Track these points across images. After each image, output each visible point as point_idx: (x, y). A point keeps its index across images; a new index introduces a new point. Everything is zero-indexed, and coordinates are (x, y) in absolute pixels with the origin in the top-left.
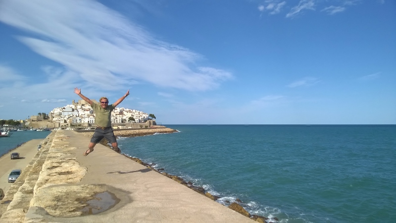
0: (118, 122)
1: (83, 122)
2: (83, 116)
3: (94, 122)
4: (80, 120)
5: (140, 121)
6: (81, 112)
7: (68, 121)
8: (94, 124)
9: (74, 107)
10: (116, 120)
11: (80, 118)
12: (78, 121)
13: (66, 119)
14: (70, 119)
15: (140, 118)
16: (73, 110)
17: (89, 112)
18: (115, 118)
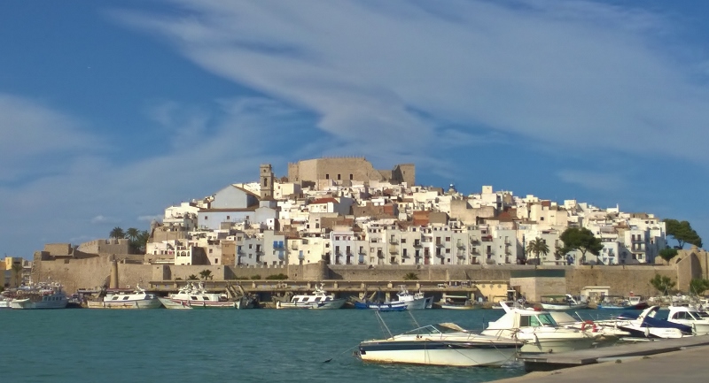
0: (499, 259)
1: (293, 259)
2: (300, 228)
3: (355, 260)
4: (278, 247)
5: (623, 253)
6: (290, 212)
7: (215, 254)
8: (354, 271)
9: (255, 188)
10: (482, 248)
11: (281, 238)
12: (270, 257)
13: (203, 243)
14: (227, 245)
15: (627, 238)
16: (253, 202)
17: (331, 206)
18: (478, 236)
